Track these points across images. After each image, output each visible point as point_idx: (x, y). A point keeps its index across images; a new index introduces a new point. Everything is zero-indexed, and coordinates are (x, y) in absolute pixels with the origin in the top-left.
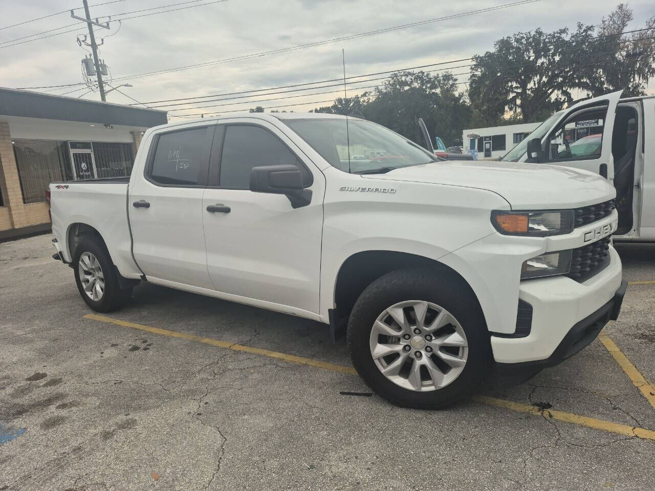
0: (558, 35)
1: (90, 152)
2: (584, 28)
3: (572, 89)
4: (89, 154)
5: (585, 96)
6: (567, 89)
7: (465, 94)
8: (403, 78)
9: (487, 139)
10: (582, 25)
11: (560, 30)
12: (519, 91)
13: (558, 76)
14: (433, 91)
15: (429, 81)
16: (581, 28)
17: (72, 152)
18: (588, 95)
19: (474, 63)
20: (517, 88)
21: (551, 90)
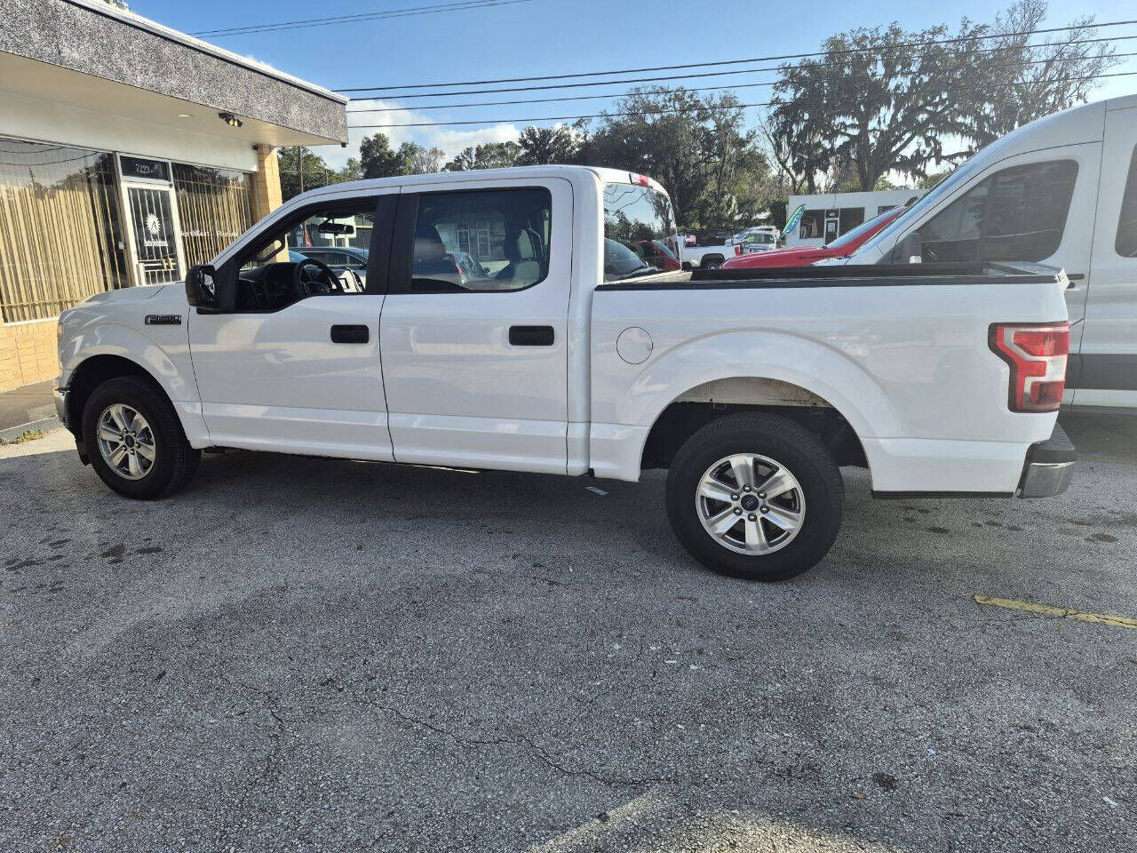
0: (931, 37)
1: (166, 188)
2: (971, 27)
3: (943, 135)
4: (165, 195)
5: (965, 149)
6: (936, 135)
7: (757, 133)
8: (652, 98)
9: (831, 215)
10: (968, 22)
11: (934, 28)
12: (855, 132)
13: (922, 109)
14: (702, 124)
15: (696, 105)
16: (966, 27)
17: (127, 184)
18: (970, 147)
19: (781, 77)
20: (853, 126)
21: (908, 135)
